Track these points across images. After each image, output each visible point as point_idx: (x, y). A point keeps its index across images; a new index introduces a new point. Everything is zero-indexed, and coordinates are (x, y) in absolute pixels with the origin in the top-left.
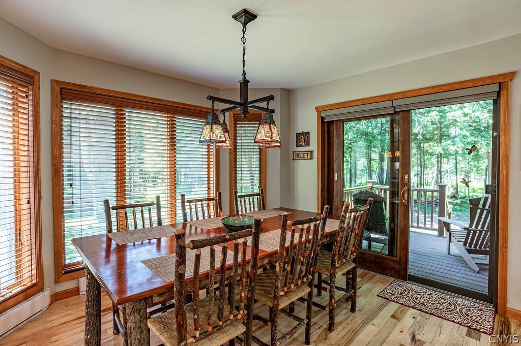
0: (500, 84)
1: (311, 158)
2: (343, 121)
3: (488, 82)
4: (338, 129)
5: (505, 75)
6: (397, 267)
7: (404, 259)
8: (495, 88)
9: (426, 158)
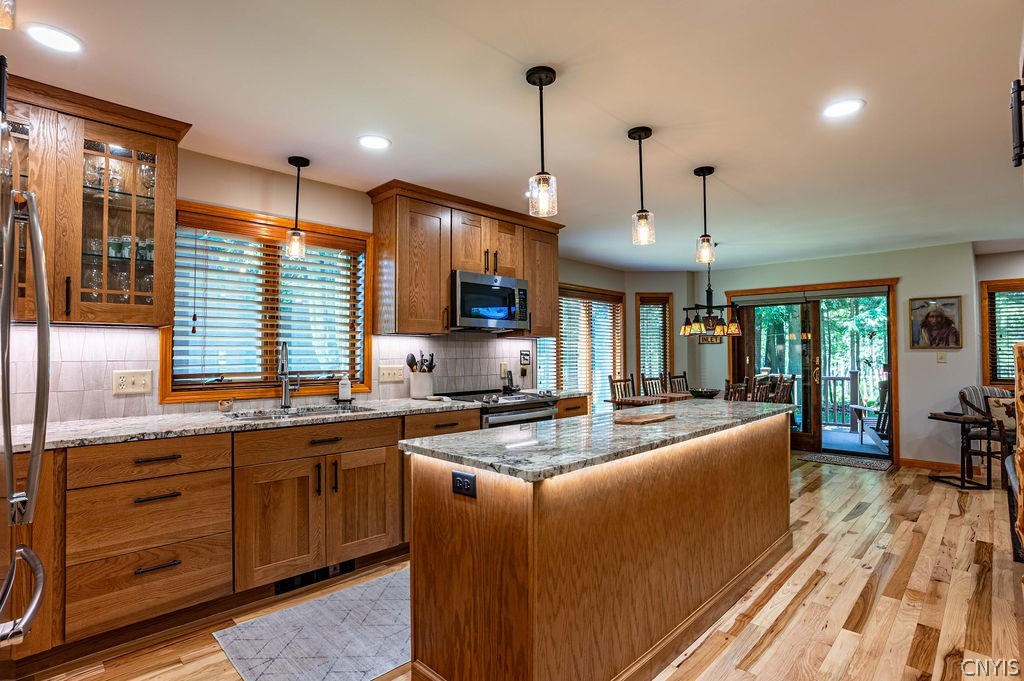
0: (889, 286)
1: (721, 342)
2: (754, 306)
3: (881, 283)
4: (748, 313)
5: (891, 280)
6: (811, 441)
7: (817, 434)
8: (885, 289)
9: (832, 335)
